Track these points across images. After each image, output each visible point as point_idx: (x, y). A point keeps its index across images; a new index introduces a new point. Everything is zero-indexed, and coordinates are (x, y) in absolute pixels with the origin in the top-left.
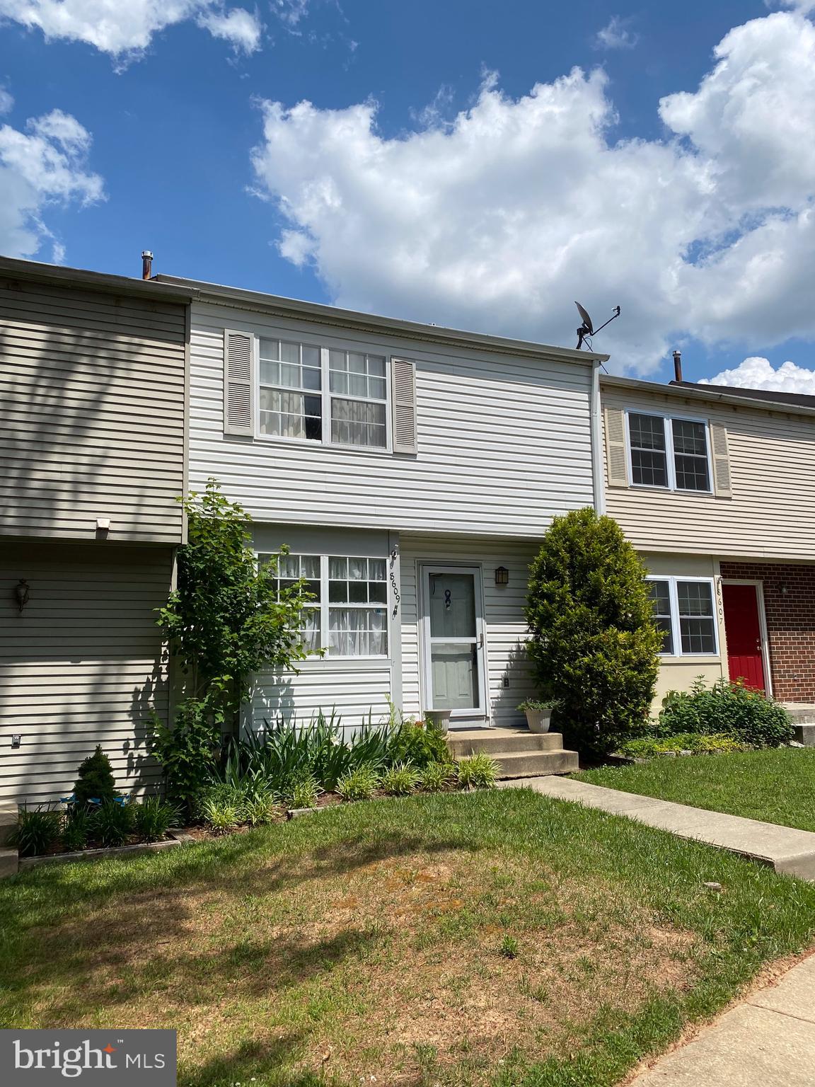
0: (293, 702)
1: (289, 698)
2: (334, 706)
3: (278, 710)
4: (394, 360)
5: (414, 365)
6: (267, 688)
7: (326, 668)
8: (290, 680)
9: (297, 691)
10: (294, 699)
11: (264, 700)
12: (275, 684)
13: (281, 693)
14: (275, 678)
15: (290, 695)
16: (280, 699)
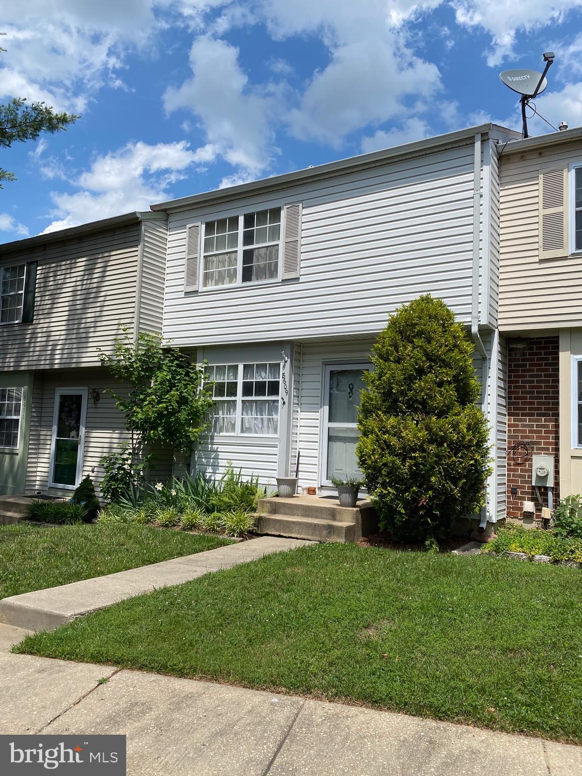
0: (218, 463)
1: (217, 460)
2: (241, 468)
3: (210, 467)
4: (285, 207)
5: (301, 205)
6: (206, 453)
7: (238, 442)
8: (218, 448)
9: (221, 455)
10: (219, 461)
11: (203, 460)
12: (209, 450)
13: (213, 456)
14: (210, 446)
15: (216, 458)
16: (211, 460)
